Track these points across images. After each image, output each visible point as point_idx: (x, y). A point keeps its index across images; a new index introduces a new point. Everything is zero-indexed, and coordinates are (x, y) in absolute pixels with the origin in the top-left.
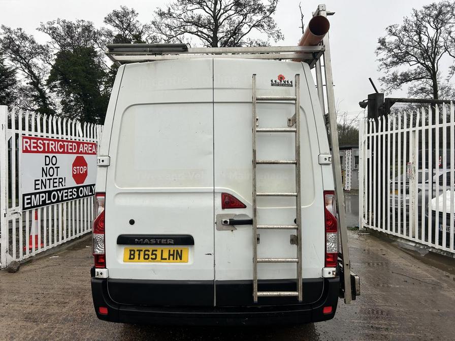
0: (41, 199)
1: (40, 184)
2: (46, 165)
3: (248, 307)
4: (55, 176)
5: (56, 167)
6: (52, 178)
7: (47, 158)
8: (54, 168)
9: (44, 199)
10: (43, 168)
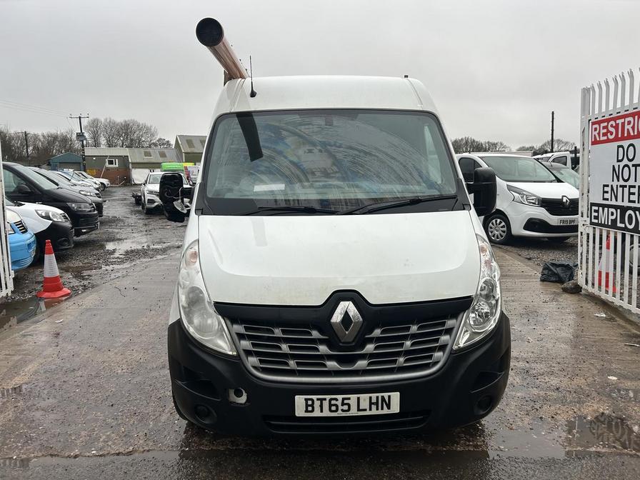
0: (611, 217)
1: (610, 192)
2: (618, 161)
4: (631, 182)
5: (633, 165)
6: (628, 184)
7: (621, 149)
8: (631, 166)
9: (614, 217)
10: (614, 166)
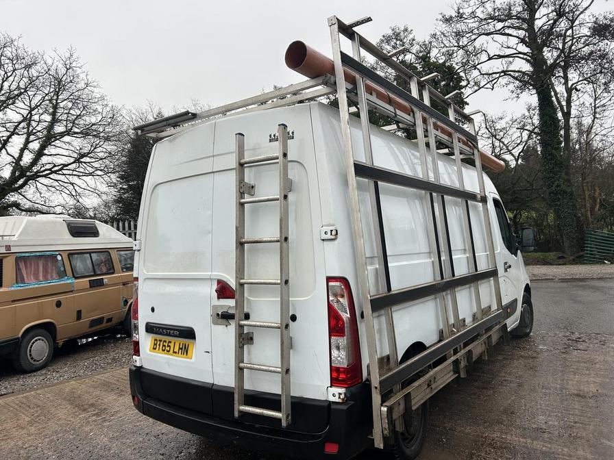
3: (257, 426)
